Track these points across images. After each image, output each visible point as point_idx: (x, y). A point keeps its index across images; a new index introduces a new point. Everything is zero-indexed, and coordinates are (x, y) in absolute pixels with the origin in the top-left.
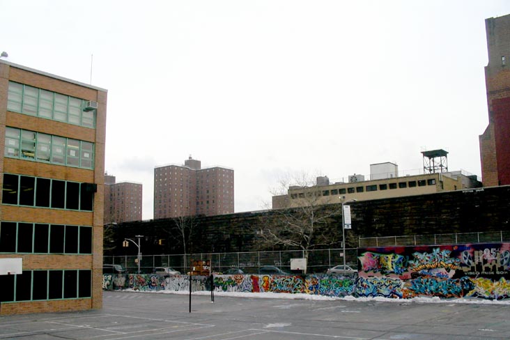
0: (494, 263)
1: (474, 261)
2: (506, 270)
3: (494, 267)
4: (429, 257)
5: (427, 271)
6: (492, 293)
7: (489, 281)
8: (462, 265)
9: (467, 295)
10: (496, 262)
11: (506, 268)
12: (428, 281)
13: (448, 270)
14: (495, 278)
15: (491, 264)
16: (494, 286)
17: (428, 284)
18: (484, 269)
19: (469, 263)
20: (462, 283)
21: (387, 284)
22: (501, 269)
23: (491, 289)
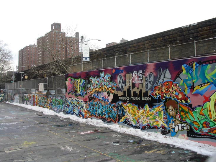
0: (140, 88)
1: (126, 85)
2: (150, 96)
3: (140, 92)
4: (98, 81)
5: (96, 94)
6: (138, 122)
7: (136, 107)
8: (118, 89)
9: (120, 121)
10: (142, 87)
11: (149, 93)
12: (97, 104)
13: (109, 94)
14: (141, 104)
15: (138, 89)
16: (139, 114)
17: (97, 106)
18: (132, 95)
19: (122, 87)
20: (118, 107)
21: (77, 105)
22: (146, 94)
23: (137, 117)
